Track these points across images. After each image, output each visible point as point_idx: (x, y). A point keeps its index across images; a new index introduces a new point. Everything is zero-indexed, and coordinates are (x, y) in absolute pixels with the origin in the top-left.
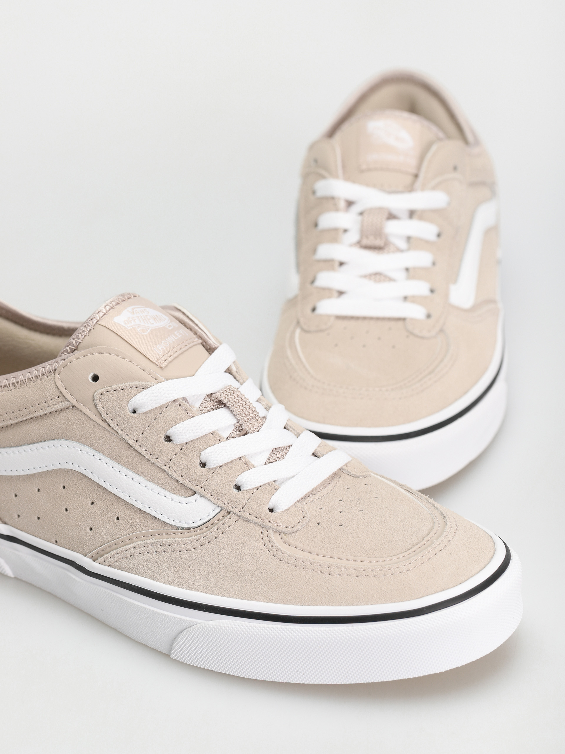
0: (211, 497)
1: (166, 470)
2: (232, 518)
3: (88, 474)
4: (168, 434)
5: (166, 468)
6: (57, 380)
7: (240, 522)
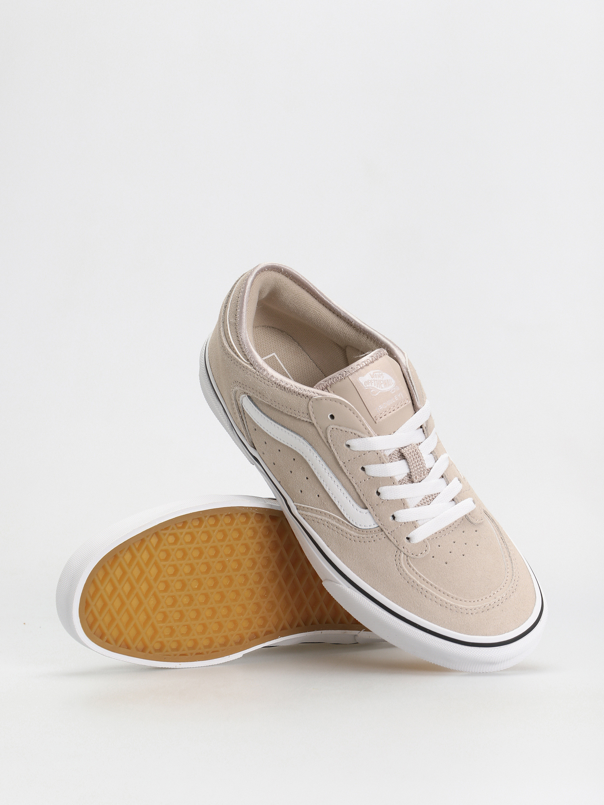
0: (376, 516)
1: (355, 487)
2: (383, 535)
3: (310, 463)
4: (364, 467)
5: (356, 486)
6: (309, 404)
7: (386, 539)
